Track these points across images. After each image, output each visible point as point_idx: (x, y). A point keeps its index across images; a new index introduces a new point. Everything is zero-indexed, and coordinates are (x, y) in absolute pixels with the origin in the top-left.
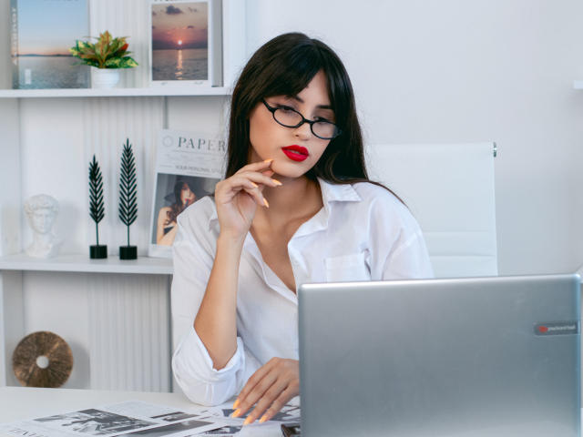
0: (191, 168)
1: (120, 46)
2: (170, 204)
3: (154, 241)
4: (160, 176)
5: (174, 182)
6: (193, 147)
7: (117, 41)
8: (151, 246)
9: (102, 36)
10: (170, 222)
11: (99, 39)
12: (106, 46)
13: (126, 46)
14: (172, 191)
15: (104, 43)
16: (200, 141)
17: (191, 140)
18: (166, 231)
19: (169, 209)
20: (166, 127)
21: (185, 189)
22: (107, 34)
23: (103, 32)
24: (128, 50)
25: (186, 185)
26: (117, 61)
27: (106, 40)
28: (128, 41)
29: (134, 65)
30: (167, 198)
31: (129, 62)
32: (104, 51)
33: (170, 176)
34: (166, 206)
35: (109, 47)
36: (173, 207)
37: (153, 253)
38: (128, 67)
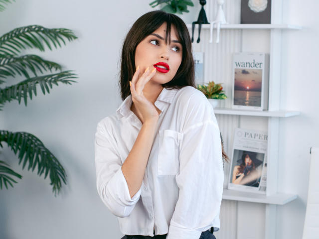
0: (250, 147)
1: (219, 88)
2: (240, 164)
3: (231, 182)
4: (235, 151)
5: (242, 154)
6: (252, 137)
7: (218, 86)
8: (229, 184)
9: (210, 83)
10: (239, 173)
11: (208, 84)
12: (212, 88)
13: (222, 88)
14: (241, 158)
15: (211, 86)
16: (255, 134)
17: (251, 134)
18: (237, 177)
19: (239, 167)
20: (239, 127)
21: (247, 157)
22: (213, 82)
23: (211, 81)
24: (223, 90)
25: (248, 156)
26: (217, 96)
27: (212, 85)
28: (223, 86)
29: (225, 98)
30: (238, 161)
31: (223, 96)
32: (211, 90)
33: (240, 151)
34: (237, 165)
35: (214, 88)
36: (241, 166)
37: (230, 188)
38: (223, 99)
